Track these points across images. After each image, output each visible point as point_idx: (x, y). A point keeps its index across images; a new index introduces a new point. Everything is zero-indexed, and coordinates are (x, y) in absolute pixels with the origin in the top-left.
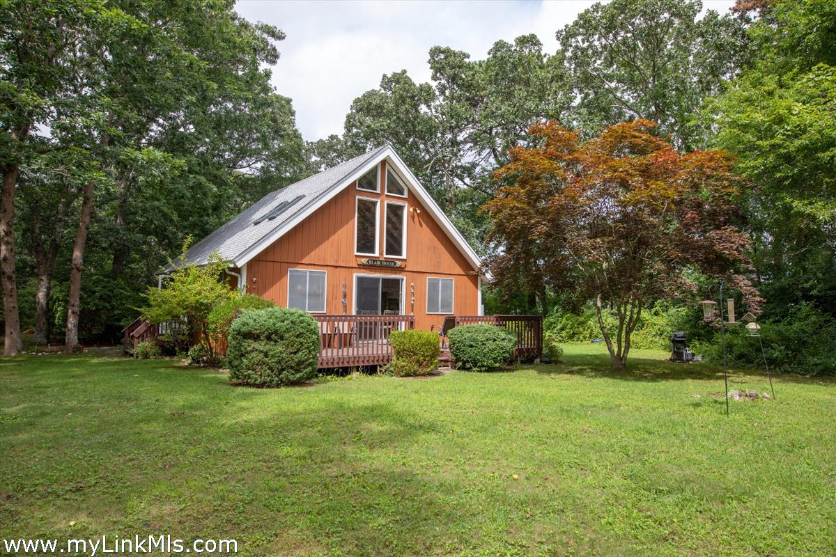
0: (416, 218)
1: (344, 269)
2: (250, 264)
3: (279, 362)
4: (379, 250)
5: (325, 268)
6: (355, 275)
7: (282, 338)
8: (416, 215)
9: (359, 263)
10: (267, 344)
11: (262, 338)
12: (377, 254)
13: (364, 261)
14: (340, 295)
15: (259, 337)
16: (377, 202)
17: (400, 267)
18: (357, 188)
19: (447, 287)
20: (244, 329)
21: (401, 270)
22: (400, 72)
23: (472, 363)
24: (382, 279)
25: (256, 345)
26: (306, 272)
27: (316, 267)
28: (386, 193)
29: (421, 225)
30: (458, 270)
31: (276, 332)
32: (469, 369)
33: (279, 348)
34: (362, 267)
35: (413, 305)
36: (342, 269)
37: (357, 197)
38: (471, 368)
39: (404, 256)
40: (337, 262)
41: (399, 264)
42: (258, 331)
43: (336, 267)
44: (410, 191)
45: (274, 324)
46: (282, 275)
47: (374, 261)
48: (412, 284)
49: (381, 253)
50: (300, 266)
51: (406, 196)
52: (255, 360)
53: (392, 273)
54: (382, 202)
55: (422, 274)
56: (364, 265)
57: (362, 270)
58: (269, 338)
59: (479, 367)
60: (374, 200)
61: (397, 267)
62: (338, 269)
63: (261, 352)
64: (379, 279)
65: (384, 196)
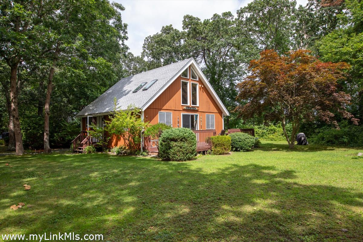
0: (201, 90)
1: (178, 111)
2: (145, 111)
3: (186, 150)
4: (189, 103)
5: (172, 111)
6: (182, 114)
7: (186, 140)
8: (201, 88)
9: (183, 109)
10: (181, 143)
11: (179, 140)
12: (189, 105)
13: (185, 108)
14: (177, 122)
15: (177, 140)
16: (188, 82)
17: (197, 110)
18: (181, 77)
19: (212, 118)
20: (170, 137)
21: (197, 111)
22: (169, 26)
23: (240, 148)
24: (191, 115)
25: (176, 143)
26: (164, 113)
27: (168, 110)
28: (191, 79)
29: (203, 92)
30: (216, 111)
31: (184, 138)
32: (239, 151)
33: (186, 145)
34: (184, 110)
35: (201, 126)
36: (177, 111)
37: (182, 80)
38: (240, 150)
39: (198, 105)
40: (175, 108)
41: (197, 108)
42: (177, 138)
43: (175, 110)
44: (199, 78)
45: (183, 134)
46: (156, 114)
47: (188, 107)
48: (201, 117)
49: (190, 105)
50: (162, 110)
51: (198, 80)
52: (176, 150)
53: (194, 112)
54: (190, 82)
55: (204, 113)
56: (185, 109)
57: (185, 112)
58: (181, 140)
59: (244, 150)
60: (187, 81)
61: (196, 110)
62: (176, 111)
63: (179, 146)
64: (190, 115)
65: (190, 80)
